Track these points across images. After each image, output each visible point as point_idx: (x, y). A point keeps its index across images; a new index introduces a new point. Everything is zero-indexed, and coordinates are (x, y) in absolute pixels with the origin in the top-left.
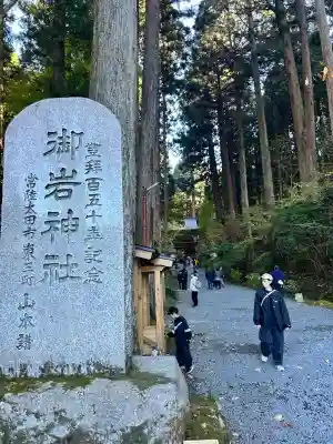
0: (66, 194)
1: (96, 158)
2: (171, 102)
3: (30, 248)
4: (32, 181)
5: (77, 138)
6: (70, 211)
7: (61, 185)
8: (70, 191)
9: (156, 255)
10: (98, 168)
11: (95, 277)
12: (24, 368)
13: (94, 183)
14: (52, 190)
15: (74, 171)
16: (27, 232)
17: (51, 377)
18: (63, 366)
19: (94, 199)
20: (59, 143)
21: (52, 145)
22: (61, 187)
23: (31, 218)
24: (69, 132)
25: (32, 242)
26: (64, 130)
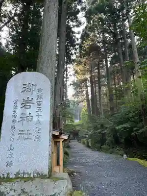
0: (29, 107)
1: (41, 94)
2: (69, 68)
3: (13, 127)
4: (16, 102)
5: (34, 87)
6: (30, 113)
7: (26, 104)
8: (30, 106)
9: (61, 134)
10: (41, 98)
11: (38, 139)
12: (8, 174)
13: (39, 103)
14: (23, 105)
15: (32, 99)
16: (13, 121)
17: (19, 178)
18: (24, 173)
19: (39, 109)
20: (27, 88)
21: (24, 89)
23: (15, 116)
24: (31, 84)
25: (15, 125)
26: (29, 83)
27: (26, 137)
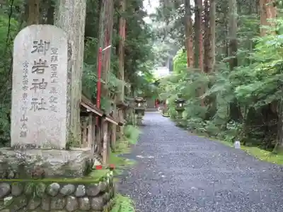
1: (55, 55)
3: (25, 95)
4: (26, 65)
5: (47, 45)
6: (43, 80)
7: (39, 67)
8: (43, 70)
10: (56, 59)
13: (54, 66)
14: (35, 69)
15: (45, 61)
16: (25, 88)
19: (54, 74)
20: (39, 47)
21: (35, 49)
22: (40, 68)
23: (26, 82)
24: (44, 41)
25: (26, 92)
26: (41, 41)
27: (40, 106)
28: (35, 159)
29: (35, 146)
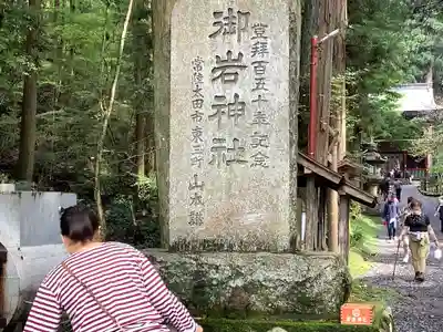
0: (233, 77)
1: (262, 40)
3: (197, 132)
4: (198, 65)
5: (243, 18)
6: (236, 96)
7: (227, 69)
8: (236, 75)
10: (264, 51)
11: (261, 162)
13: (259, 67)
14: (219, 73)
15: (240, 54)
16: (196, 116)
19: (260, 83)
20: (225, 24)
21: (217, 28)
22: (228, 71)
23: (199, 102)
24: (236, 11)
25: (200, 125)
26: (230, 9)
27: (230, 155)
28: (228, 273)
29: (222, 245)
